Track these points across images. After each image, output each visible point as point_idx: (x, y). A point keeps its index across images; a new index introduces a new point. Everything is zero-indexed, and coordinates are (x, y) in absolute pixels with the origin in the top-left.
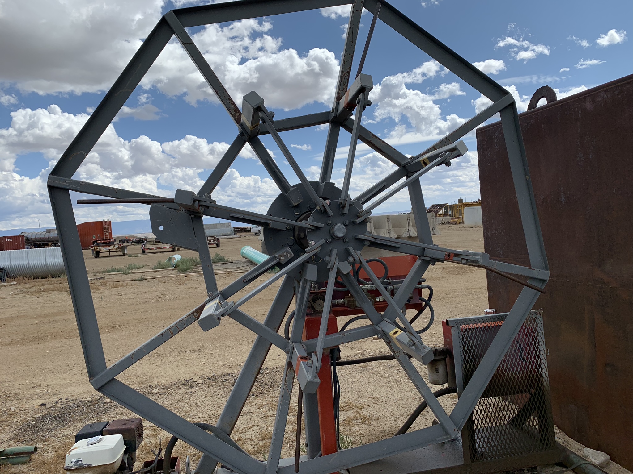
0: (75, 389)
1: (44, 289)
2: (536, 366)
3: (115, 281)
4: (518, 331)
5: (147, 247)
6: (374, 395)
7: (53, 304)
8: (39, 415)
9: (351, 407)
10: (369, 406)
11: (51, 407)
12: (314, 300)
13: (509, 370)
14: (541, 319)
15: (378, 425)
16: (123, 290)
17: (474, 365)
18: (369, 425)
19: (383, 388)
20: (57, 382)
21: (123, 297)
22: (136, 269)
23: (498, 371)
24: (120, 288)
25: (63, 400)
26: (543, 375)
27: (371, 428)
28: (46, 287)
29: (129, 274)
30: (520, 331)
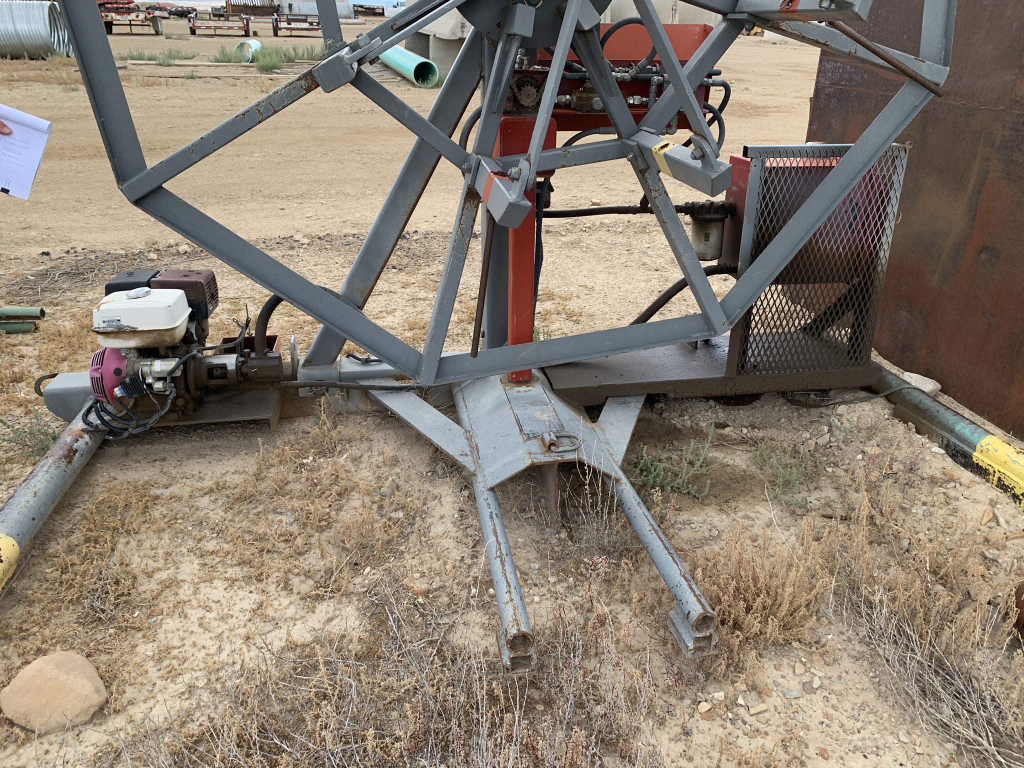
0: (96, 236)
1: (19, 76)
2: (873, 240)
3: (146, 74)
4: (860, 178)
5: (198, 23)
6: (587, 284)
7: (39, 104)
8: (42, 268)
9: (551, 296)
10: (578, 297)
11: (60, 258)
12: (520, 86)
13: (829, 242)
14: (905, 162)
15: (592, 323)
16: (162, 92)
17: (774, 228)
18: (577, 322)
19: (602, 274)
20: (65, 224)
21: (163, 102)
22: (181, 58)
23: (810, 241)
24: (155, 87)
25: (79, 249)
26: (881, 254)
27: (580, 327)
28: (21, 73)
29: (169, 65)
30: (864, 178)
